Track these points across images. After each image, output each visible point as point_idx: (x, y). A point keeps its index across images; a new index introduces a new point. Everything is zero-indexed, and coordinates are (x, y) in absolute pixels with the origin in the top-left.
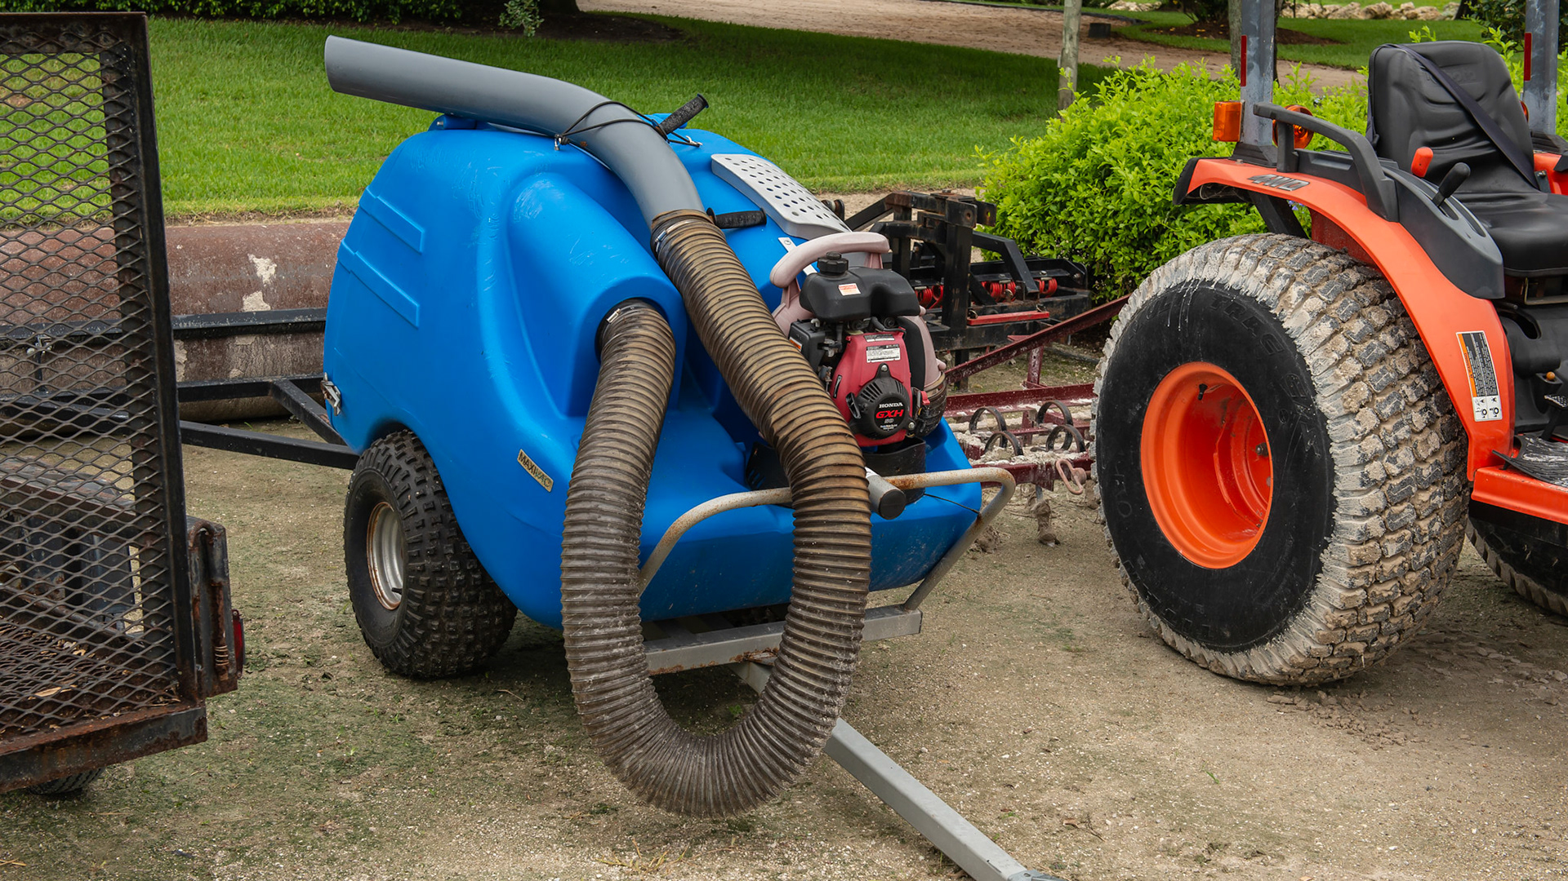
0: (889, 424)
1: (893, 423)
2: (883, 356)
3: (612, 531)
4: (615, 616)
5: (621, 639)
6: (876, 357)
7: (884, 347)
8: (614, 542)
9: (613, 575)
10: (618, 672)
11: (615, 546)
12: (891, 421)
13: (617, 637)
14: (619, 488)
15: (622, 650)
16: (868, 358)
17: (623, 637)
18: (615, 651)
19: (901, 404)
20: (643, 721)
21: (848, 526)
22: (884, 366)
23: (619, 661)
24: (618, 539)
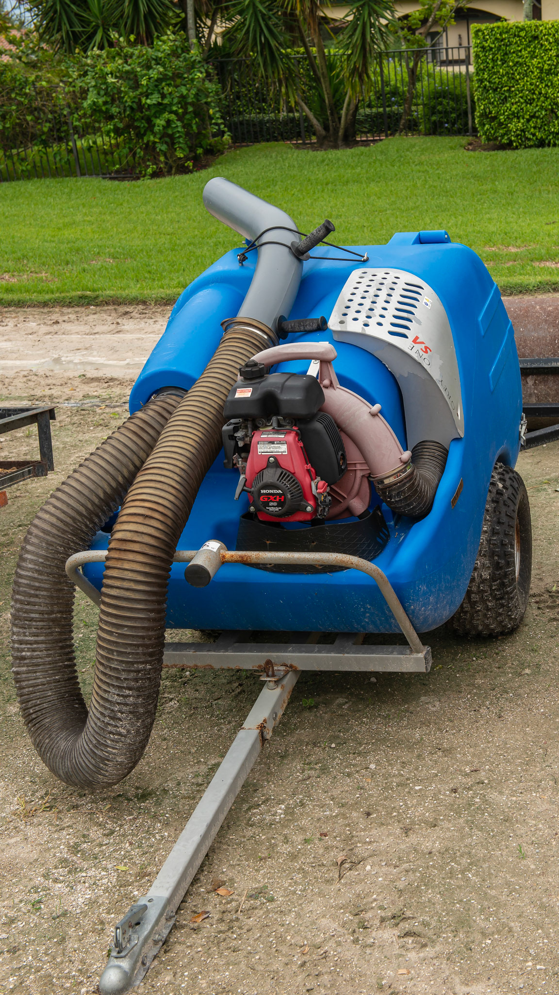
0: (273, 506)
1: (277, 506)
2: (272, 450)
3: (30, 566)
4: (25, 628)
5: (29, 646)
6: (266, 450)
7: (273, 443)
8: (30, 574)
9: (27, 599)
10: (24, 669)
11: (30, 576)
12: (275, 504)
13: (27, 644)
14: (41, 534)
15: (28, 654)
16: (259, 450)
17: (31, 644)
18: (24, 653)
19: (280, 491)
20: (37, 708)
21: (118, 590)
22: (271, 459)
23: (27, 661)
24: (33, 572)
